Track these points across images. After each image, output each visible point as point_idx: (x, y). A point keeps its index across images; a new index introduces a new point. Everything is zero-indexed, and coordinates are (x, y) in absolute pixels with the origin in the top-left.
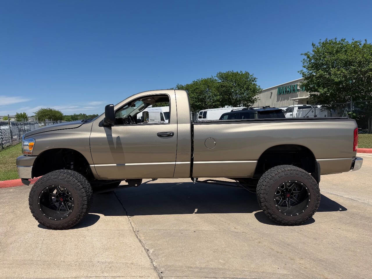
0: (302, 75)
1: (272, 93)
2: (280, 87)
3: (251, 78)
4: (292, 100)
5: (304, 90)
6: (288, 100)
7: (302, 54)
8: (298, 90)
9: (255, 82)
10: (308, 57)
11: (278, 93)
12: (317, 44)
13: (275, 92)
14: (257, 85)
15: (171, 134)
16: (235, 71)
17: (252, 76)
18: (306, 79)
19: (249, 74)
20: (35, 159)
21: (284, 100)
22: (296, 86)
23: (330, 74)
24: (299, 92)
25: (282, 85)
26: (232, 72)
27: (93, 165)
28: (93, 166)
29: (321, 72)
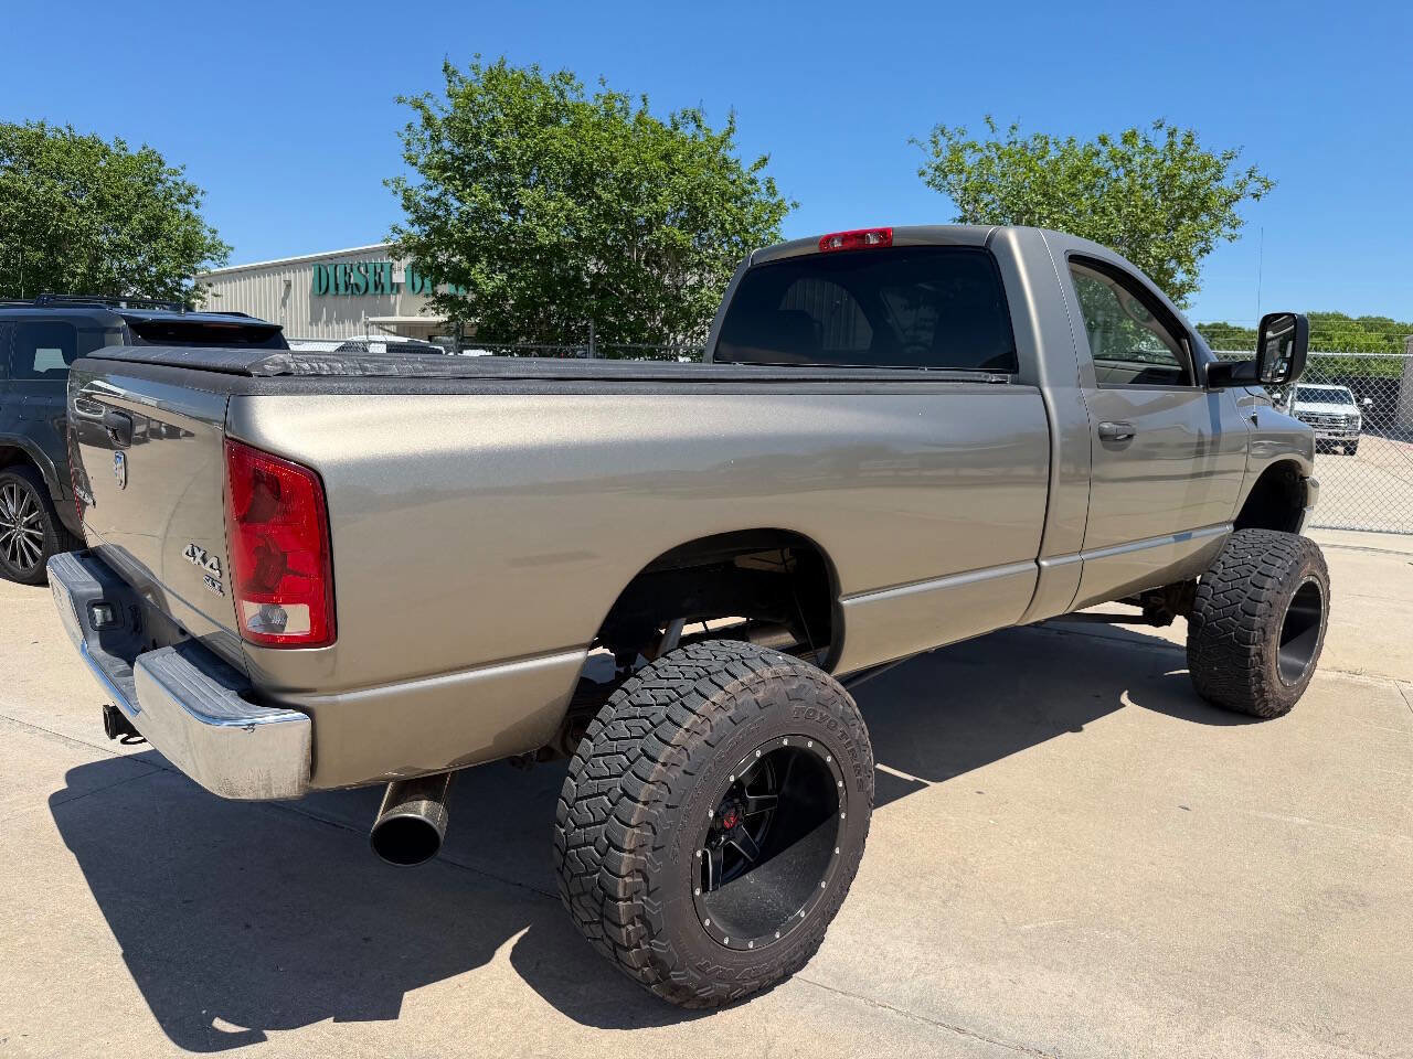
0: (399, 200)
1: (289, 285)
2: (321, 262)
3: (170, 184)
4: (373, 323)
5: (417, 291)
6: (355, 325)
7: (400, 101)
8: (396, 288)
9: (192, 207)
10: (429, 121)
11: (313, 285)
12: (466, 73)
13: (305, 280)
14: (205, 221)
16: (83, 132)
17: (175, 173)
18: (420, 220)
19: (161, 163)
21: (340, 320)
22: (387, 268)
23: (514, 210)
24: (399, 297)
25: (331, 258)
26: (66, 131)
29: (480, 194)
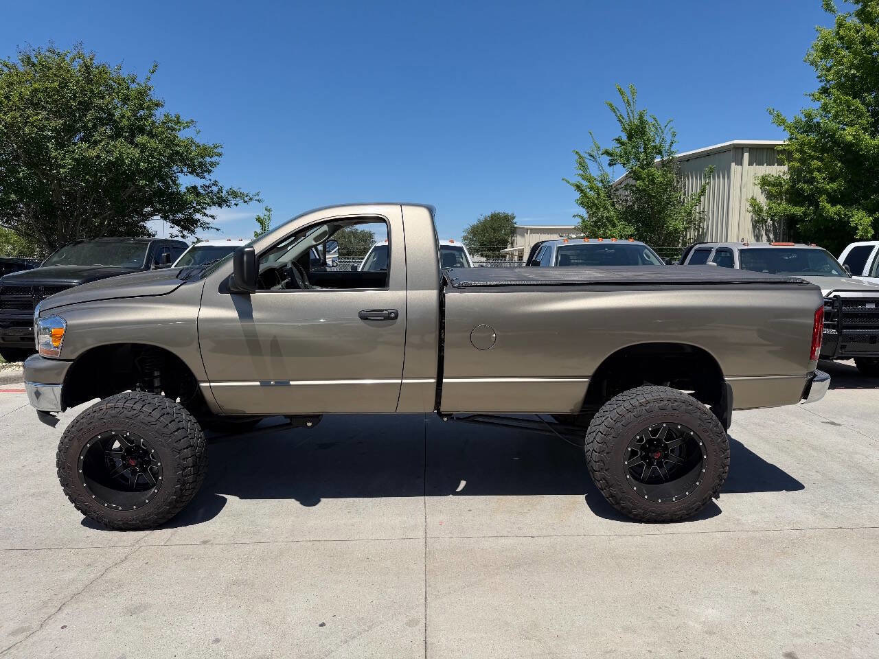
15: (393, 315)
20: (69, 366)
27: (208, 384)
28: (207, 387)
